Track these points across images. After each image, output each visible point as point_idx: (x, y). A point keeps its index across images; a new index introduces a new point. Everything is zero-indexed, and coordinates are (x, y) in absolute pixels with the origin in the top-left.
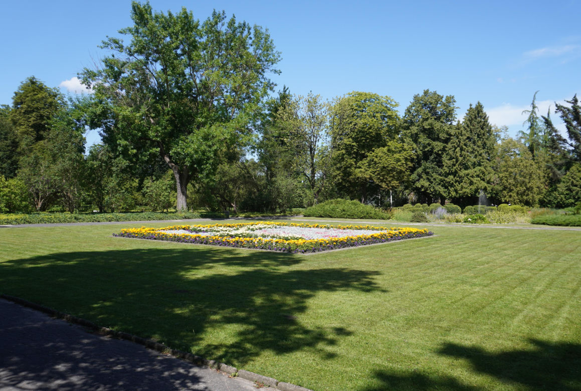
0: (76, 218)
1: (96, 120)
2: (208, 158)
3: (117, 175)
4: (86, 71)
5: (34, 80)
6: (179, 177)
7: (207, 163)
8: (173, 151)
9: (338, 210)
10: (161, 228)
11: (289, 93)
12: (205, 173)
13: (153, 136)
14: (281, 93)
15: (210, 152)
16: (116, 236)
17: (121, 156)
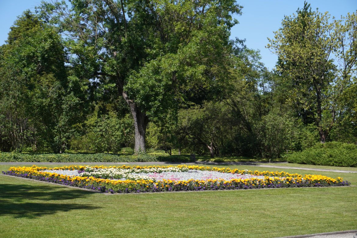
0: (15, 158)
1: (46, 55)
2: (157, 94)
3: (67, 113)
4: (44, 5)
5: (30, 14)
6: (137, 115)
7: (155, 99)
8: (127, 86)
9: (324, 155)
10: (54, 168)
11: (310, 10)
12: (153, 109)
13: (109, 71)
14: (300, 12)
15: (159, 87)
16: (4, 174)
17: (72, 93)
